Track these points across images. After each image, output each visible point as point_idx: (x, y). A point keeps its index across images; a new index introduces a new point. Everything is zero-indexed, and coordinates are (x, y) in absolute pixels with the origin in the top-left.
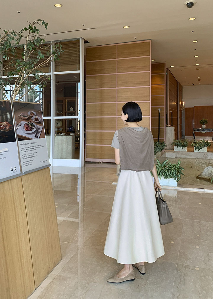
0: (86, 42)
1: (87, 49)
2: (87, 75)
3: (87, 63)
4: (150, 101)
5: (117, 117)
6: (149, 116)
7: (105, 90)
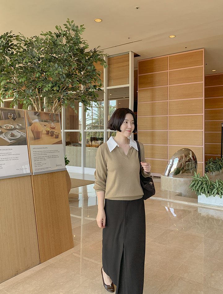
0: (136, 55)
1: (139, 62)
2: (139, 88)
3: (139, 76)
4: (203, 114)
5: (168, 130)
6: (202, 130)
7: (156, 103)
